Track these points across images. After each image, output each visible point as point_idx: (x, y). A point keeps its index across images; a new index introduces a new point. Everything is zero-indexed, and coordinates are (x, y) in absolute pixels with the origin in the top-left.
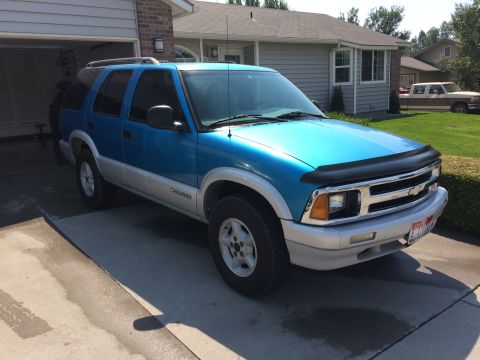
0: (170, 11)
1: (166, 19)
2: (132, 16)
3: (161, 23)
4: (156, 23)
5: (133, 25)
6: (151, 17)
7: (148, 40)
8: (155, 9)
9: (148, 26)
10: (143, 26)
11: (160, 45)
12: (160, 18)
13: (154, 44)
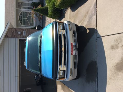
0: (10, 29)
1: (12, 30)
2: (12, 39)
3: (13, 31)
4: (14, 33)
5: (14, 39)
6: (12, 34)
7: (18, 36)
8: (10, 33)
9: (15, 35)
10: (15, 36)
11: (19, 33)
12: (12, 32)
13: (19, 34)
